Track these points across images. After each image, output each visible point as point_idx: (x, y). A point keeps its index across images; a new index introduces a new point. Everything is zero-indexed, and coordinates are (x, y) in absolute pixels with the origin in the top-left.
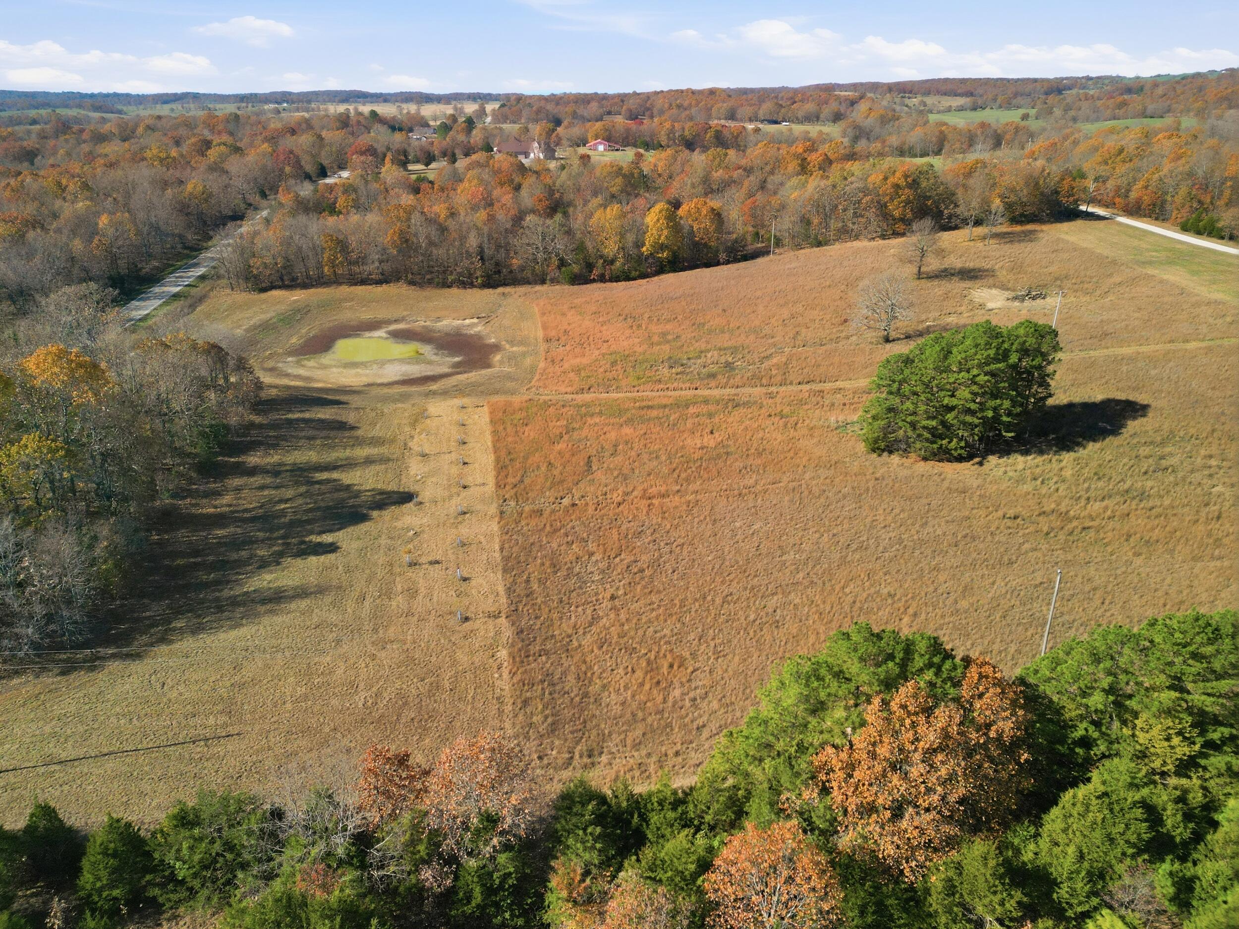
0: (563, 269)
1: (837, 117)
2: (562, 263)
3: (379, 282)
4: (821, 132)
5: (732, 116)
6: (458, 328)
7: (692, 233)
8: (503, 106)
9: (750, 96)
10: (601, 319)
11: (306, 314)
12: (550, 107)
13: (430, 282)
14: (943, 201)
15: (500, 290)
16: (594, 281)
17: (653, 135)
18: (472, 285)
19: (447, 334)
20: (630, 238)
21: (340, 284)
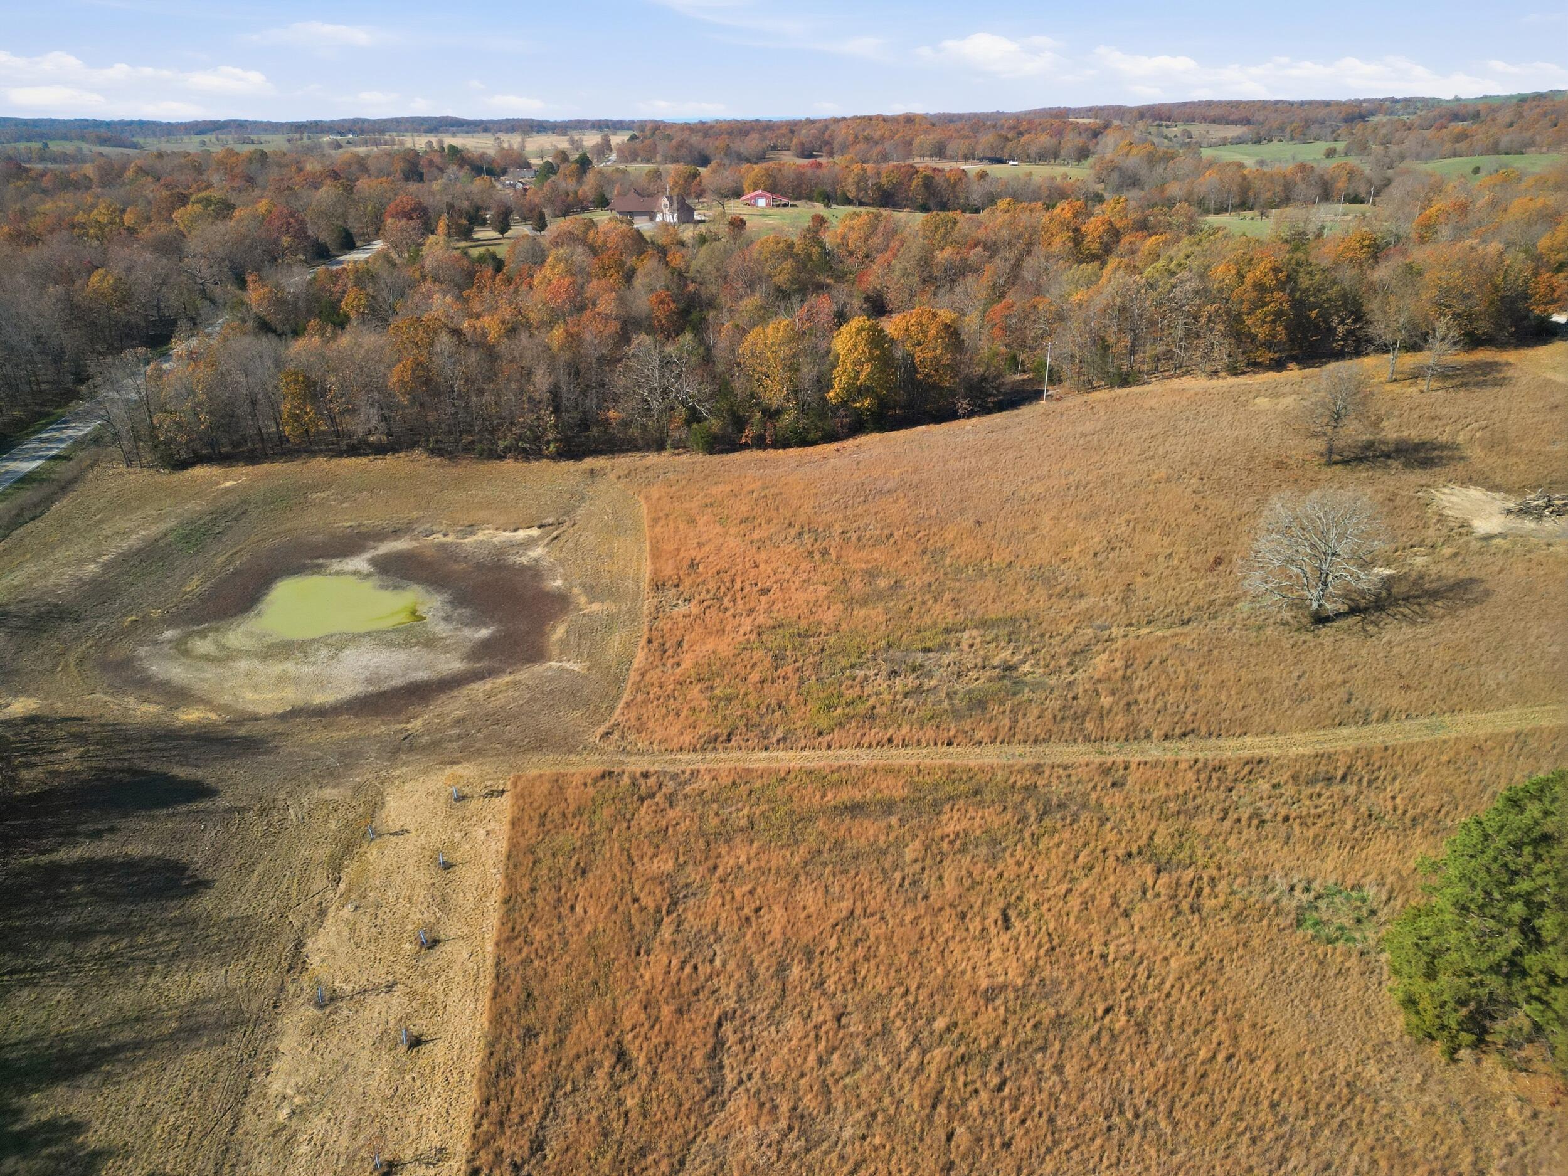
0: (695, 426)
1: (1083, 154)
2: (694, 416)
3: (380, 450)
4: (1065, 176)
5: (939, 152)
6: (502, 550)
7: (911, 368)
8: (633, 138)
9: (959, 125)
10: (756, 535)
11: (237, 519)
12: (695, 140)
13: (468, 449)
14: (1337, 313)
15: (588, 463)
16: (745, 446)
17: (836, 182)
18: (539, 455)
19: (479, 566)
20: (808, 371)
21: (313, 454)
